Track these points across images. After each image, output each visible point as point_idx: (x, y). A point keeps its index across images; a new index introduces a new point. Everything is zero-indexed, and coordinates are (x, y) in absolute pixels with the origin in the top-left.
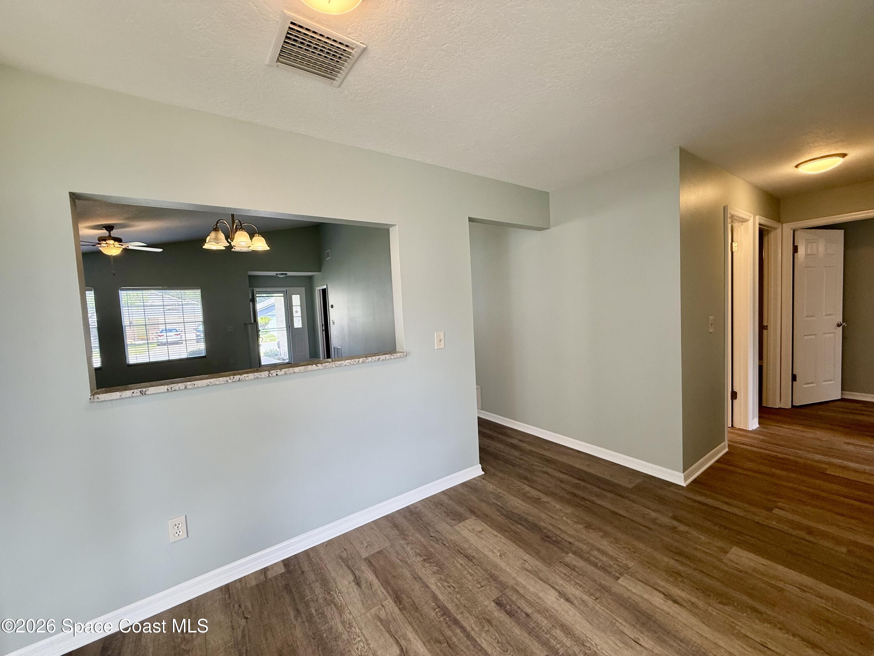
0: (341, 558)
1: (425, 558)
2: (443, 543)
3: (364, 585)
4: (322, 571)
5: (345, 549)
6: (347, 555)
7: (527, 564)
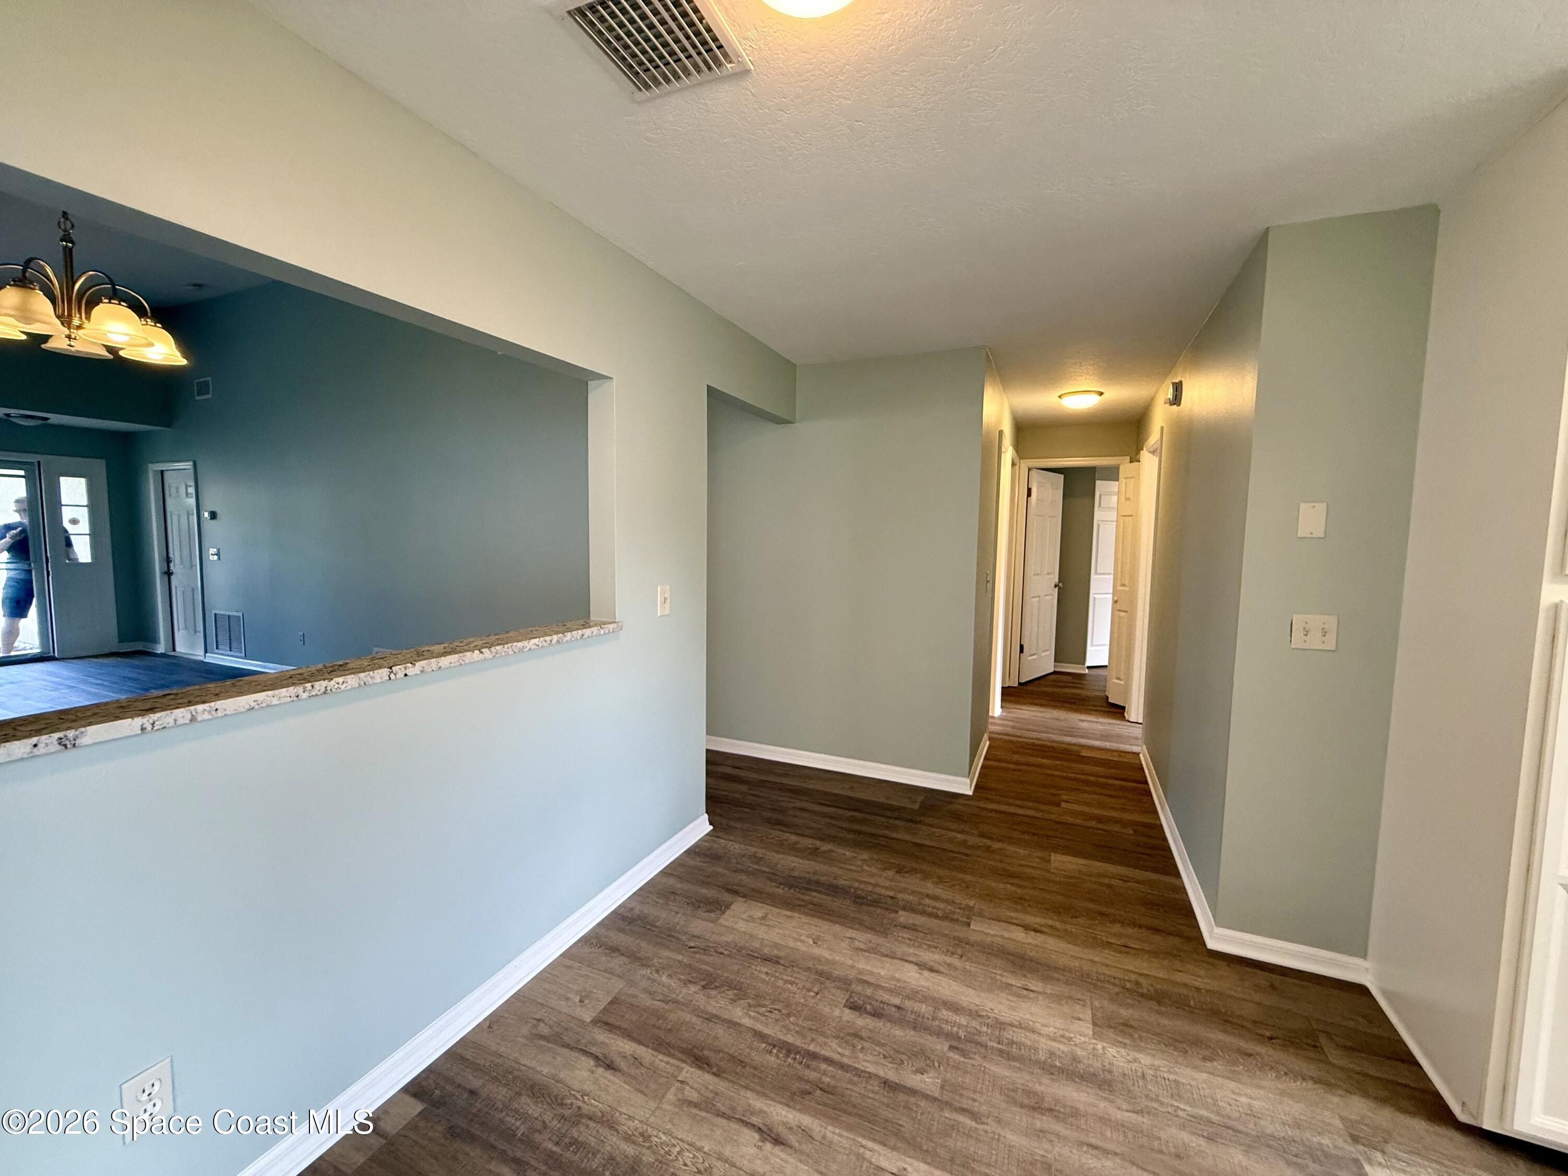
0: (542, 1037)
1: (703, 983)
2: (717, 952)
3: (623, 1064)
4: (516, 1073)
5: (539, 1020)
6: (551, 1027)
7: (856, 942)
